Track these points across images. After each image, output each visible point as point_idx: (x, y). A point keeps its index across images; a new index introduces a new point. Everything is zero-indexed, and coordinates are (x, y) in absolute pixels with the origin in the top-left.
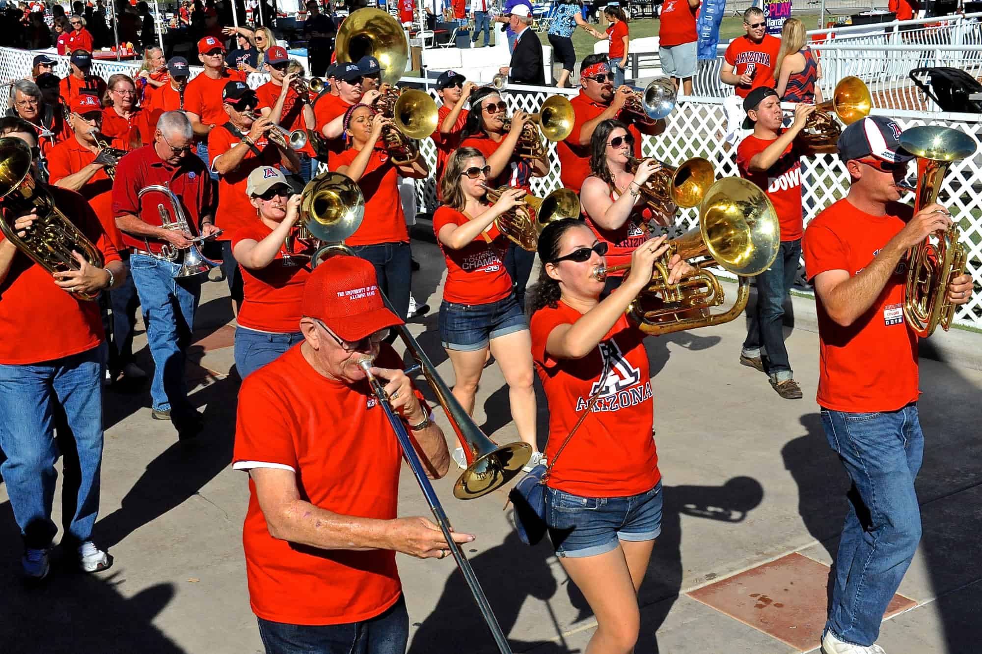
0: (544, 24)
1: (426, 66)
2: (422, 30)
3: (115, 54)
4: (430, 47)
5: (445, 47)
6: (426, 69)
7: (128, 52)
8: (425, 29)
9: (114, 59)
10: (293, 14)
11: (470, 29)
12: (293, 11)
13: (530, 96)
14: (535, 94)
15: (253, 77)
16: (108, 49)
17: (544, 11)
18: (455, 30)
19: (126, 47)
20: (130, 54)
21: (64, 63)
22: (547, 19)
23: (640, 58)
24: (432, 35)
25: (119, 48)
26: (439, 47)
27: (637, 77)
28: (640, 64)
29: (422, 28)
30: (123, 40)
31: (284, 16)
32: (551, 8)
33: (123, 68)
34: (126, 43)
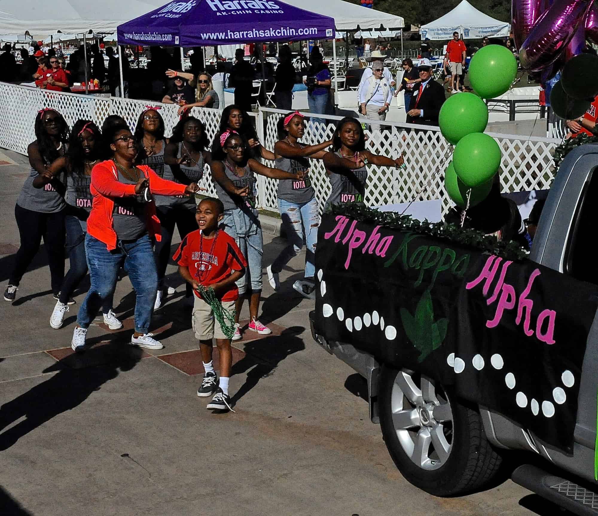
0: (438, 73)
1: (337, 105)
2: (336, 76)
3: (84, 88)
4: (342, 89)
5: (355, 90)
7: (94, 86)
8: (337, 75)
9: (83, 92)
10: (231, 59)
12: (231, 57)
13: (421, 133)
14: (425, 132)
15: (194, 111)
16: (79, 84)
17: (439, 62)
19: (93, 83)
20: (96, 88)
21: (42, 95)
22: (440, 69)
23: (516, 105)
25: (88, 84)
26: (350, 90)
27: (514, 120)
28: (516, 109)
29: (336, 73)
30: (92, 77)
31: (223, 61)
33: (90, 100)
34: (94, 79)
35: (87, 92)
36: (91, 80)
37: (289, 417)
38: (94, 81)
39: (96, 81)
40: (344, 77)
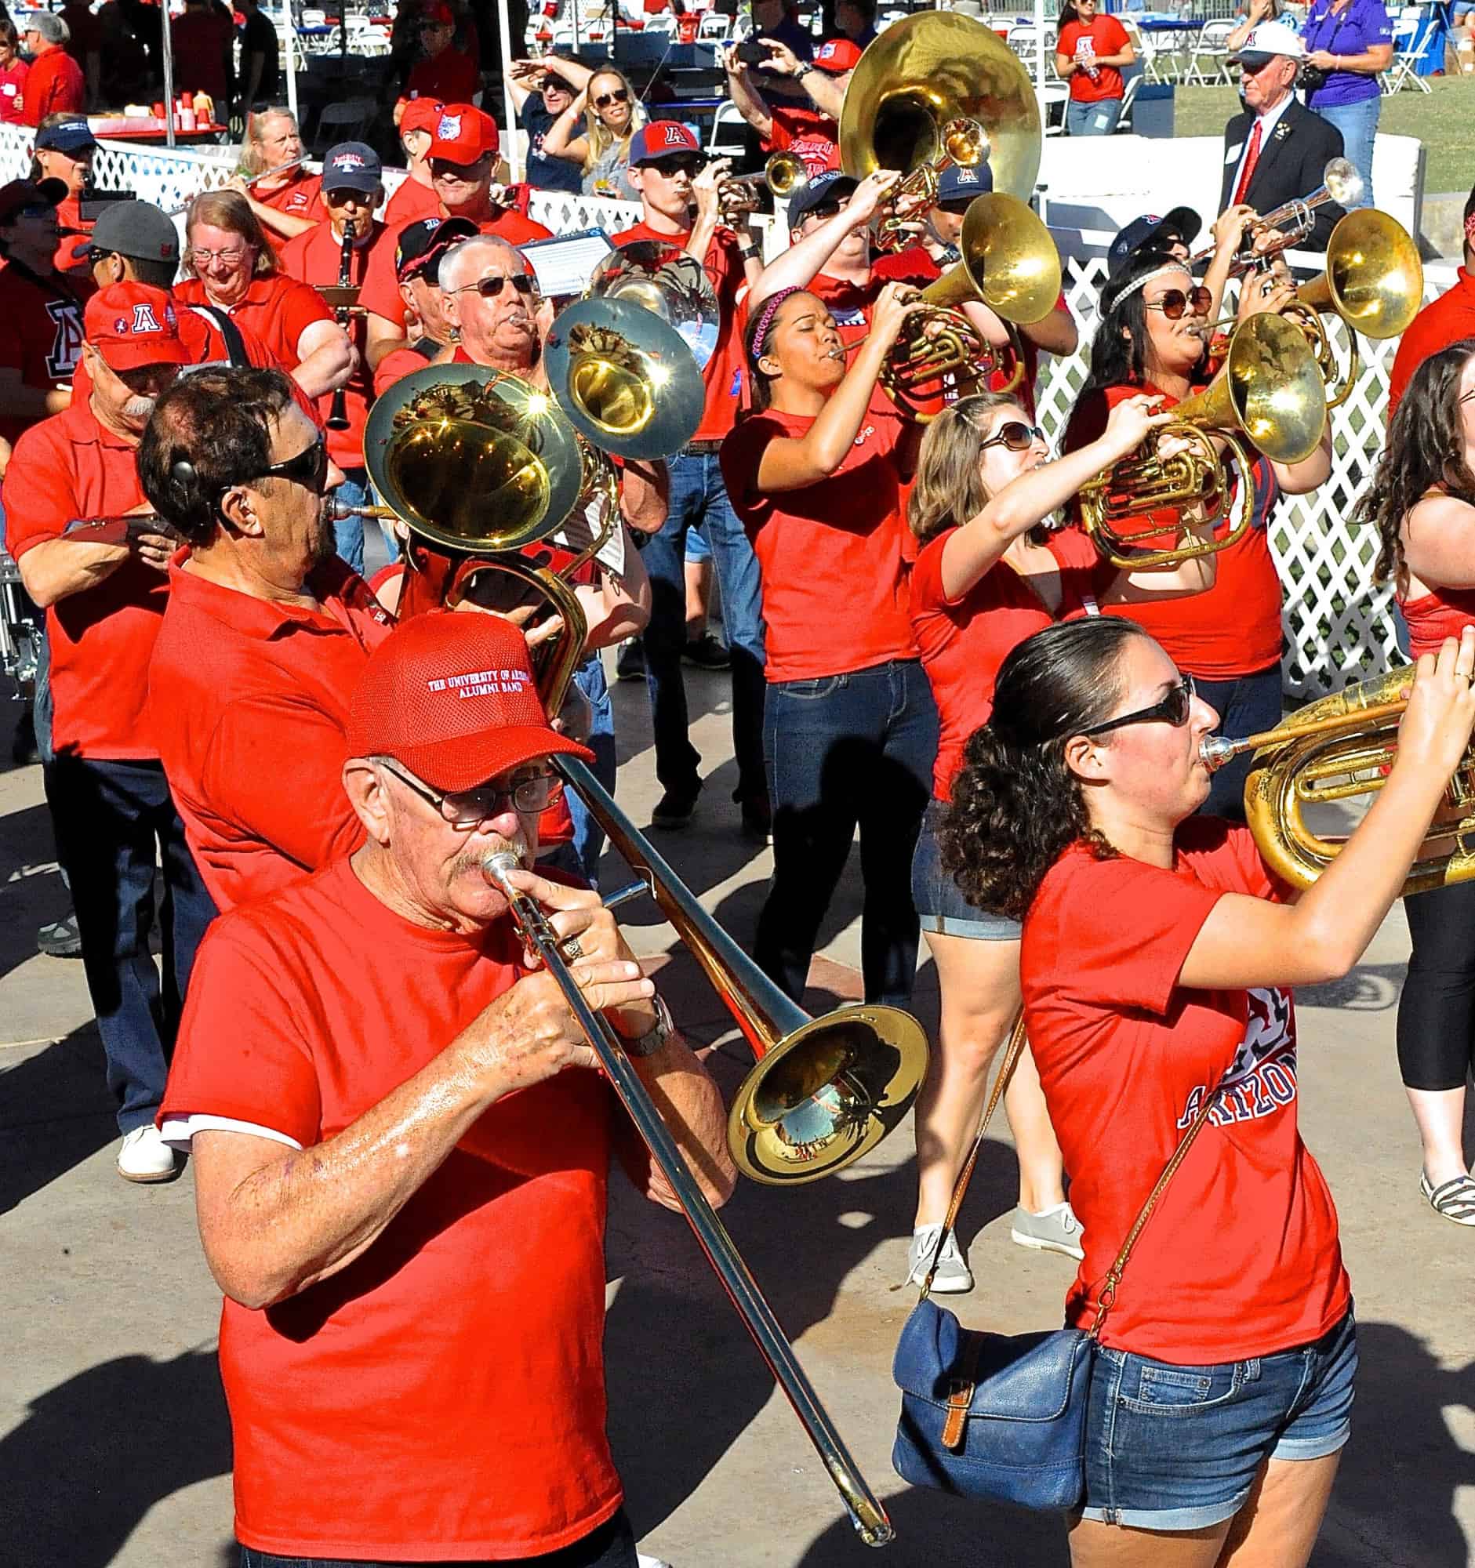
0: (1396, 70)
1: (1043, 188)
3: (160, 125)
4: (1056, 129)
6: (1044, 197)
7: (197, 120)
11: (1173, 81)
16: (144, 111)
18: (1133, 81)
19: (192, 107)
20: (202, 127)
22: (1405, 55)
24: (1063, 95)
25: (174, 110)
29: (1041, 74)
31: (635, 29)
32: (1423, 22)
33: (184, 166)
34: (194, 94)
35: (171, 139)
36: (186, 96)
37: (892, 1289)
38: (196, 99)
39: (202, 100)
40: (1063, 87)
